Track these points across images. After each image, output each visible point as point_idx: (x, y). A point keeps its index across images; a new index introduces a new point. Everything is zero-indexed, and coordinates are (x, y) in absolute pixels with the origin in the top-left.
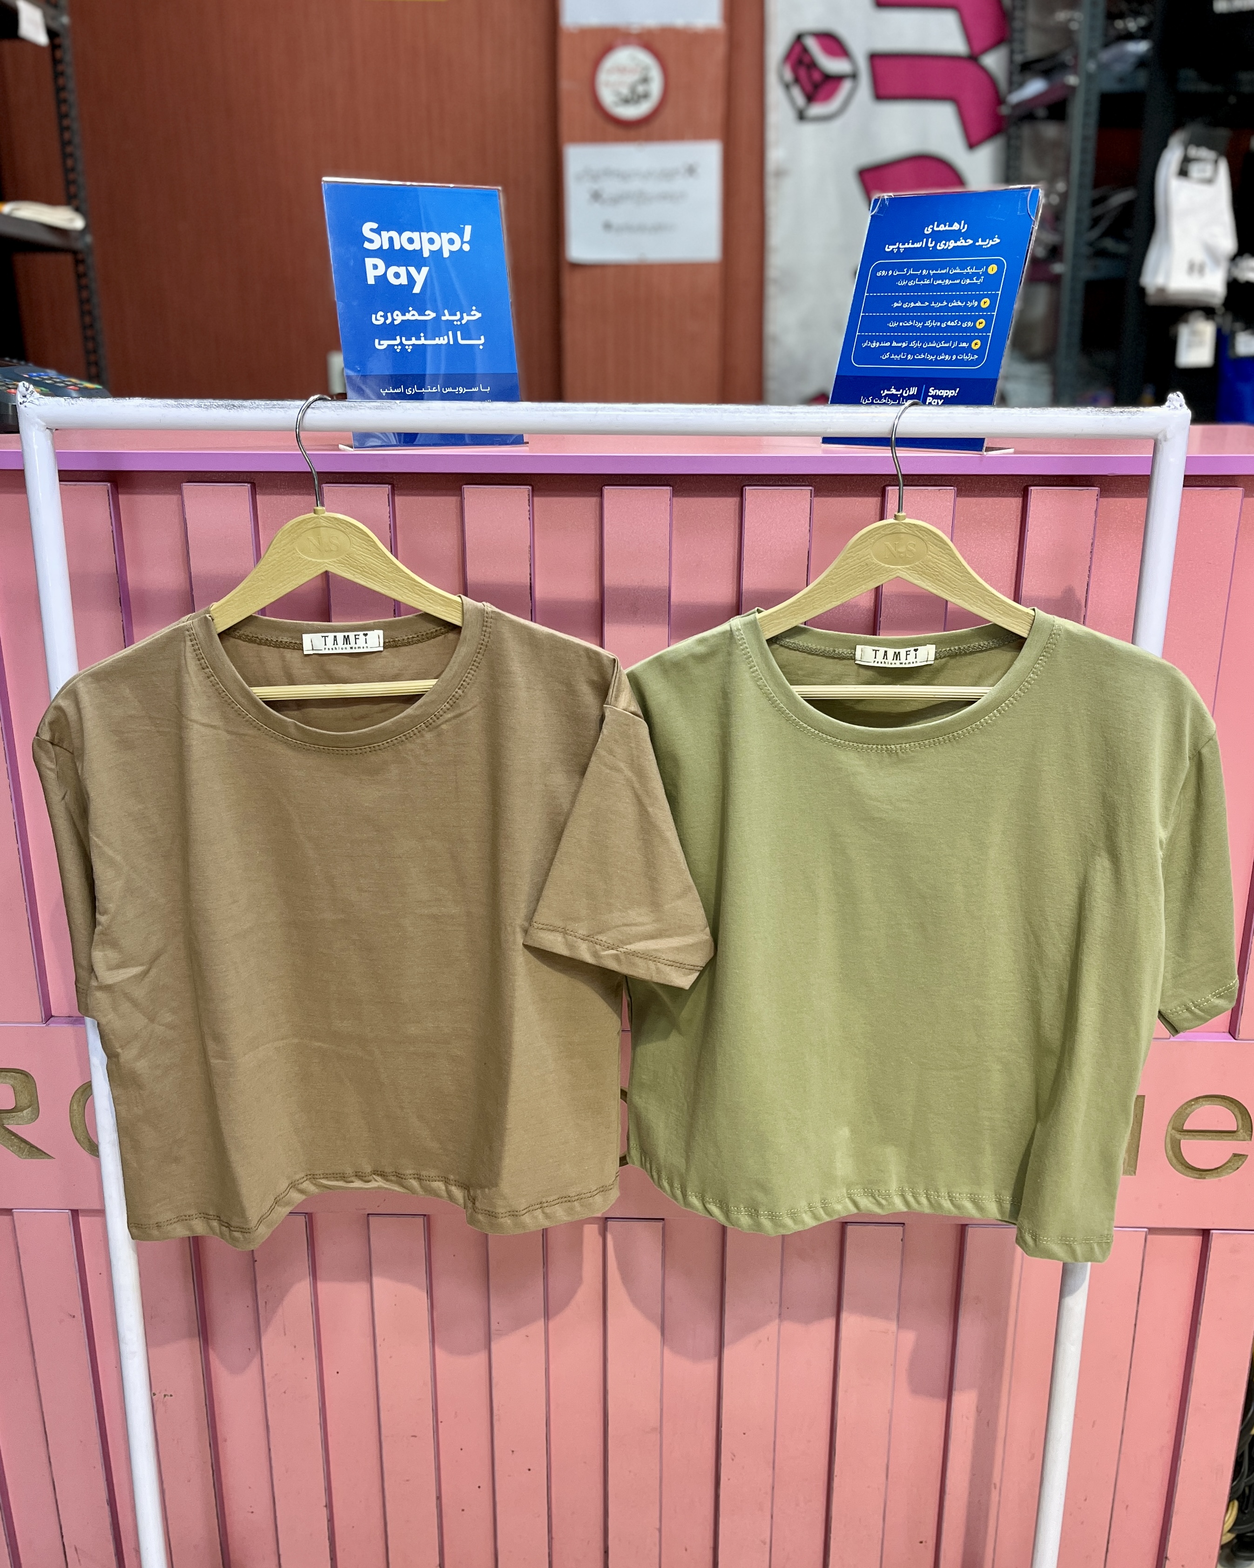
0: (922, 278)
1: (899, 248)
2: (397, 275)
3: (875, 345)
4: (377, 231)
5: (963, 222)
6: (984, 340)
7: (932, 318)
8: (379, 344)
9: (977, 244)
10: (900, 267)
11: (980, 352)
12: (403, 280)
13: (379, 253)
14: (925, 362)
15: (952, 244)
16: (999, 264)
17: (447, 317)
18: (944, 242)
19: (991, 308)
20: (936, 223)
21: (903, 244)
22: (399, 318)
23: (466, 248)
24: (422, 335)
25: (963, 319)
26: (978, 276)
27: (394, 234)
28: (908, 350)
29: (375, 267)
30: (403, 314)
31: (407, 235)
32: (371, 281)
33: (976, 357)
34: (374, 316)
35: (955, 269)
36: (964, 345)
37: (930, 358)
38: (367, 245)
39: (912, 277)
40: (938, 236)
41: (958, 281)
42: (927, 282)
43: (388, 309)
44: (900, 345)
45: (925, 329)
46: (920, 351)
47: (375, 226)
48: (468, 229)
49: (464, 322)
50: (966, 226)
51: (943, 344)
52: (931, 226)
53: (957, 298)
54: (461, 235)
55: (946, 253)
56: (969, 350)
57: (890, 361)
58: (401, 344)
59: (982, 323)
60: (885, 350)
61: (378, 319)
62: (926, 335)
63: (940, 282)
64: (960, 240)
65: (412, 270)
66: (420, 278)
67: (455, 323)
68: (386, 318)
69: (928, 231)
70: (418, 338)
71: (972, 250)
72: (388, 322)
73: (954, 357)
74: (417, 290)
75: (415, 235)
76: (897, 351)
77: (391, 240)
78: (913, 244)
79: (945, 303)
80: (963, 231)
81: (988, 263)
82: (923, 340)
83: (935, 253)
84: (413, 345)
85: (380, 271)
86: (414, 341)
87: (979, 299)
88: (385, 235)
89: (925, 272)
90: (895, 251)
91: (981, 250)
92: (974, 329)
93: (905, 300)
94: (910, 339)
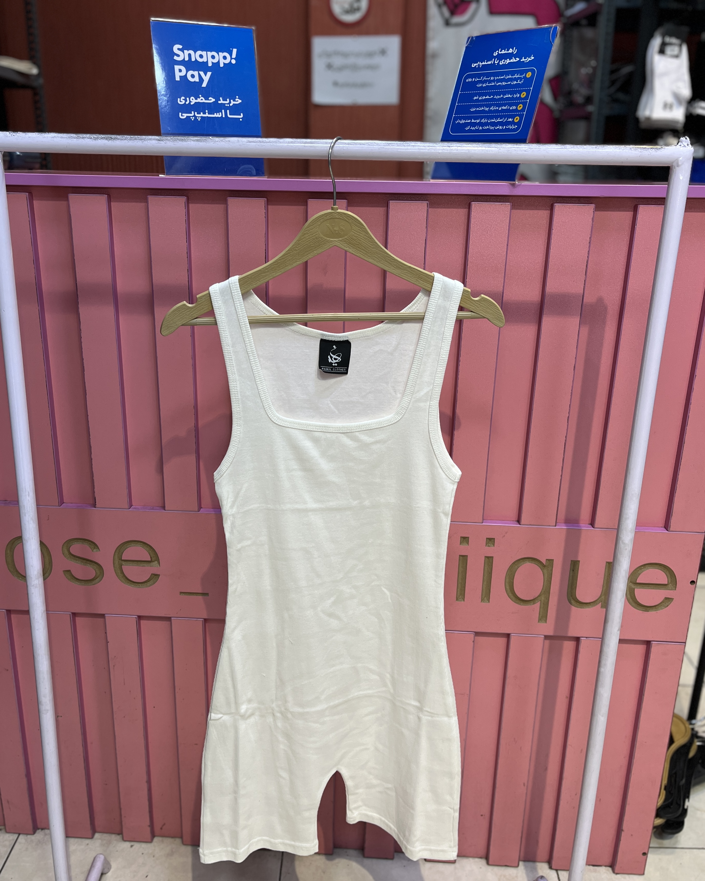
0: (490, 81)
1: (479, 65)
2: (193, 76)
3: (463, 121)
4: (182, 50)
5: (515, 48)
6: (521, 116)
7: (494, 105)
8: (182, 116)
9: (521, 60)
10: (479, 76)
11: (519, 124)
12: (196, 79)
13: (183, 63)
14: (488, 130)
15: (508, 61)
16: (533, 72)
17: (221, 101)
18: (504, 60)
19: (526, 98)
20: (500, 49)
21: (482, 62)
22: (193, 101)
23: (234, 62)
24: (207, 111)
25: (511, 105)
26: (520, 79)
27: (191, 53)
28: (481, 124)
29: (180, 71)
30: (196, 99)
31: (199, 53)
32: (179, 78)
33: (517, 126)
34: (179, 99)
35: (509, 76)
36: (510, 120)
37: (491, 128)
38: (176, 58)
40: (501, 57)
41: (509, 83)
42: (493, 84)
43: (187, 96)
44: (476, 121)
45: (490, 111)
46: (486, 124)
47: (180, 47)
48: (235, 50)
49: (231, 105)
50: (516, 50)
51: (499, 120)
52: (497, 51)
53: (509, 93)
54: (231, 54)
55: (504, 66)
56: (512, 123)
57: (470, 131)
58: (194, 116)
59: (520, 106)
60: (467, 124)
61: (182, 101)
62: (490, 115)
63: (500, 84)
64: (512, 59)
65: (202, 73)
66: (206, 77)
67: (226, 105)
68: (186, 101)
69: (495, 54)
70: (205, 113)
71: (519, 64)
72: (187, 103)
73: (504, 127)
74: (204, 85)
75: (203, 53)
76: (474, 124)
77: (190, 56)
78: (487, 62)
79: (502, 96)
80: (514, 53)
81: (526, 71)
82: (488, 118)
83: (499, 67)
84: (202, 118)
85: (183, 73)
86: (202, 115)
87: (520, 93)
88: (186, 52)
89: (492, 78)
90: (477, 67)
91: (523, 64)
92: (516, 110)
93: (480, 95)
94: (481, 118)
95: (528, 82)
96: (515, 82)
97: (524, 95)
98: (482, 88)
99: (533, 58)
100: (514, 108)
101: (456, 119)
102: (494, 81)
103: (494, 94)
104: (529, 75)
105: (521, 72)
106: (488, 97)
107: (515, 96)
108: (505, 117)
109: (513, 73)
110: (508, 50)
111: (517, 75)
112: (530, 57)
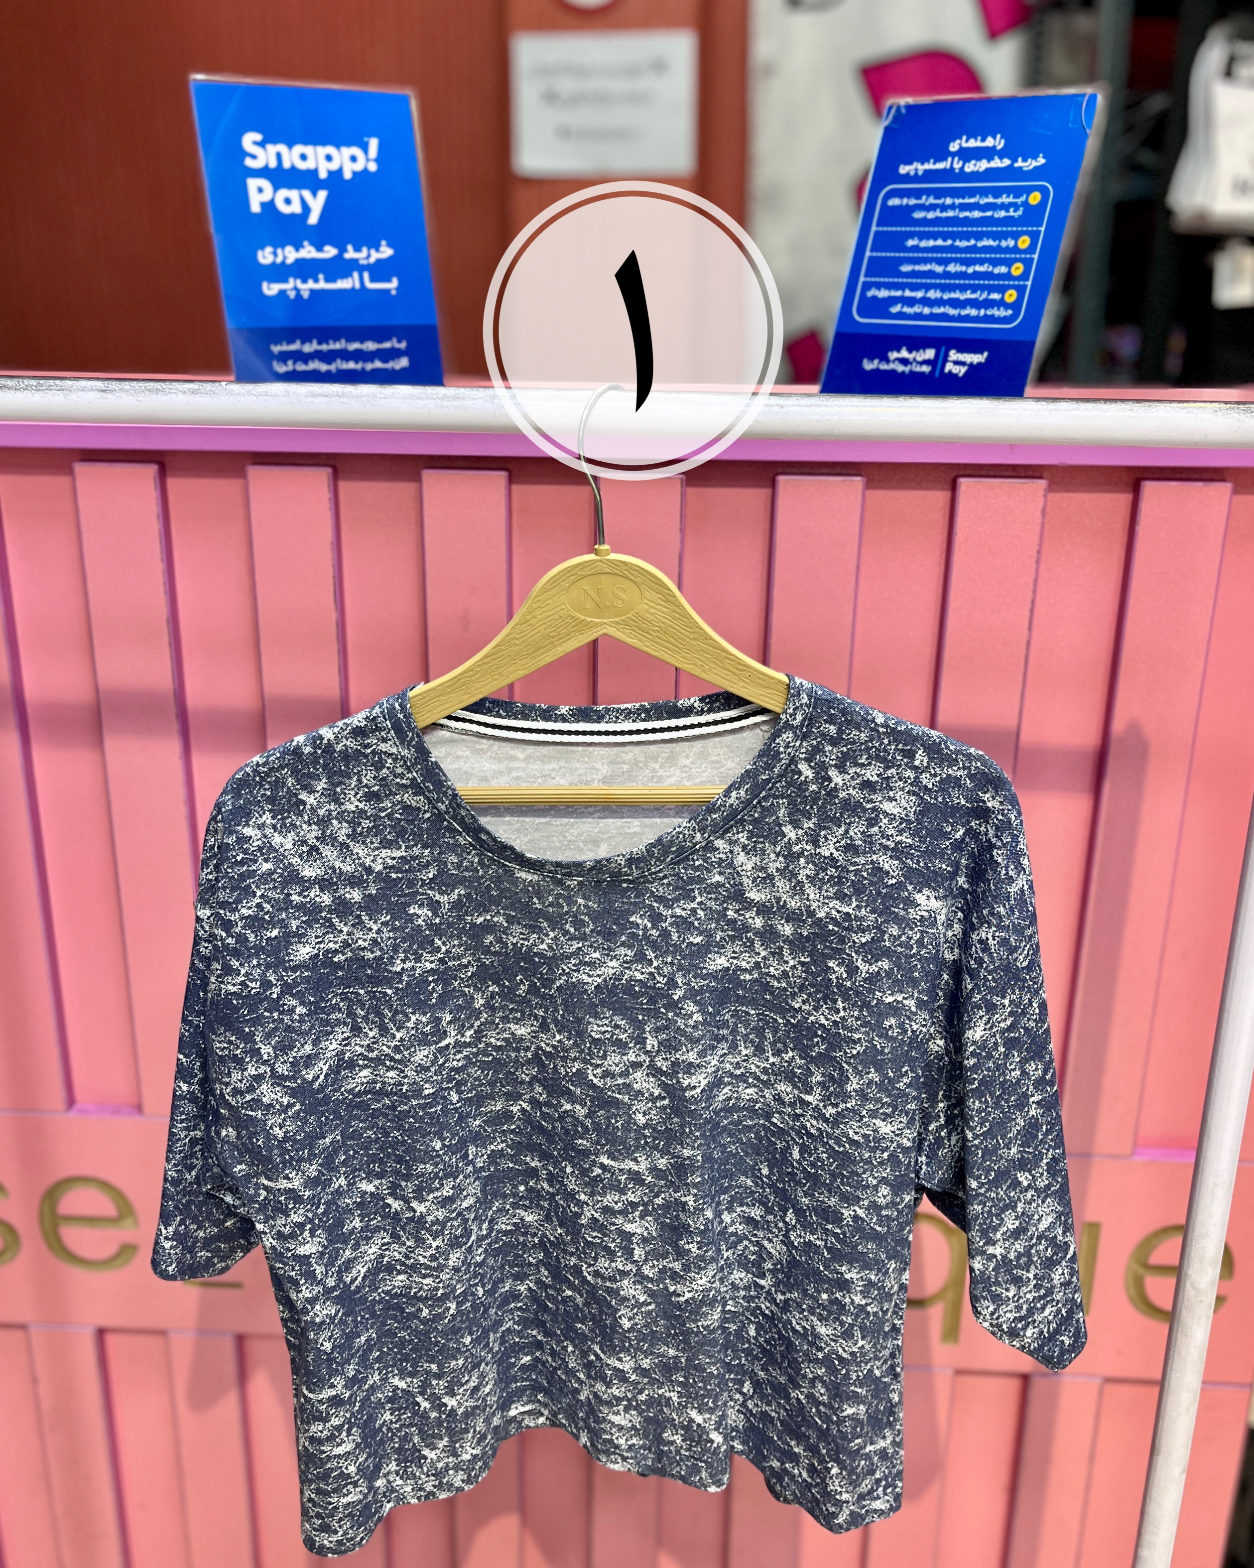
0: (944, 208)
1: (916, 170)
2: (288, 201)
3: (883, 293)
4: (262, 144)
5: (999, 136)
6: (1021, 290)
7: (955, 260)
8: (269, 288)
9: (1016, 165)
10: (917, 194)
11: (1016, 306)
12: (296, 208)
13: (264, 172)
14: (945, 317)
15: (983, 165)
16: (1044, 191)
17: (350, 254)
18: (973, 162)
19: (1031, 249)
20: (964, 138)
21: (923, 164)
22: (290, 255)
23: (373, 167)
24: (321, 276)
25: (995, 263)
26: (1016, 207)
27: (282, 148)
28: (925, 302)
29: (260, 190)
30: (297, 250)
31: (299, 149)
32: (255, 208)
33: (1010, 312)
34: (260, 254)
35: (987, 197)
36: (995, 296)
37: (952, 312)
38: (249, 162)
39: (933, 207)
40: (966, 155)
41: (989, 214)
42: (950, 214)
43: (279, 243)
44: (913, 294)
45: (947, 275)
46: (940, 302)
47: (258, 137)
48: (374, 144)
49: (372, 260)
50: (1003, 141)
51: (968, 295)
52: (958, 141)
53: (989, 235)
54: (365, 148)
55: (975, 176)
56: (1001, 303)
57: (901, 315)
58: (296, 288)
59: (1018, 268)
60: (893, 301)
61: (265, 256)
62: (948, 282)
63: (966, 214)
64: (993, 159)
65: (307, 194)
66: (317, 203)
67: (362, 262)
68: (275, 254)
69: (954, 147)
70: (316, 280)
71: (1010, 173)
72: (279, 260)
73: (982, 312)
74: (313, 219)
75: (309, 150)
76: (911, 302)
77: (279, 156)
78: (935, 163)
79: (973, 242)
80: (999, 148)
81: (1029, 190)
82: (944, 288)
83: (963, 176)
84: (312, 291)
85: (267, 196)
86: (311, 284)
87: (1016, 236)
88: (272, 149)
89: (949, 201)
90: (912, 173)
91: (1020, 174)
92: (1008, 276)
93: (922, 236)
94: (927, 287)
95: (1032, 214)
96: (1002, 214)
97: (1024, 242)
98: (924, 222)
99: (1041, 161)
100: (1003, 269)
101: (867, 286)
102: (952, 207)
103: (954, 236)
104: (1035, 198)
105: (1017, 192)
106: (940, 242)
107: (1004, 244)
108: (982, 288)
109: (997, 193)
110: (983, 140)
111: (1008, 196)
112: (1035, 157)
